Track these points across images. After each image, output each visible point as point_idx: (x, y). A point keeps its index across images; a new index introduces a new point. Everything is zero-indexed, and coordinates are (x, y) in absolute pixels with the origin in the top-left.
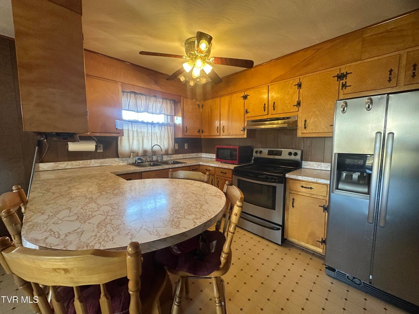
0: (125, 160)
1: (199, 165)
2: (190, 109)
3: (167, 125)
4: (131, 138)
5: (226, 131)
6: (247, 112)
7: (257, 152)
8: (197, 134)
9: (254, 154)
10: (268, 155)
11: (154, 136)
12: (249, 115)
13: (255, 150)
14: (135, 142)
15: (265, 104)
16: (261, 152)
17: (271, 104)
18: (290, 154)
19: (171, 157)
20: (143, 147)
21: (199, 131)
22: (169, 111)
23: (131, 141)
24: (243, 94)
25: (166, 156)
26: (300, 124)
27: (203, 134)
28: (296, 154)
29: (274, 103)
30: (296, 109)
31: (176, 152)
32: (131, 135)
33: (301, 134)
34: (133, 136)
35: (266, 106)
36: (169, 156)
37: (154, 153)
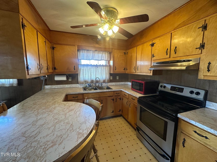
0: (82, 85)
1: (121, 91)
2: (119, 56)
3: (106, 66)
4: (85, 74)
5: (139, 70)
6: (153, 56)
7: (161, 86)
8: (123, 71)
9: (160, 88)
10: (171, 90)
11: (97, 72)
12: (154, 58)
13: (160, 84)
14: (87, 76)
15: (167, 49)
16: (165, 87)
17: (173, 48)
18: (192, 92)
19: (107, 84)
20: (91, 78)
21: (125, 69)
22: (107, 58)
23: (85, 76)
24: (151, 43)
25: (104, 83)
26: (203, 67)
27: (127, 71)
28: (198, 94)
29: (176, 47)
30: (199, 51)
31: (110, 81)
32: (84, 72)
33: (203, 76)
34: (86, 73)
35: (169, 50)
36: (107, 83)
37: (97, 82)
